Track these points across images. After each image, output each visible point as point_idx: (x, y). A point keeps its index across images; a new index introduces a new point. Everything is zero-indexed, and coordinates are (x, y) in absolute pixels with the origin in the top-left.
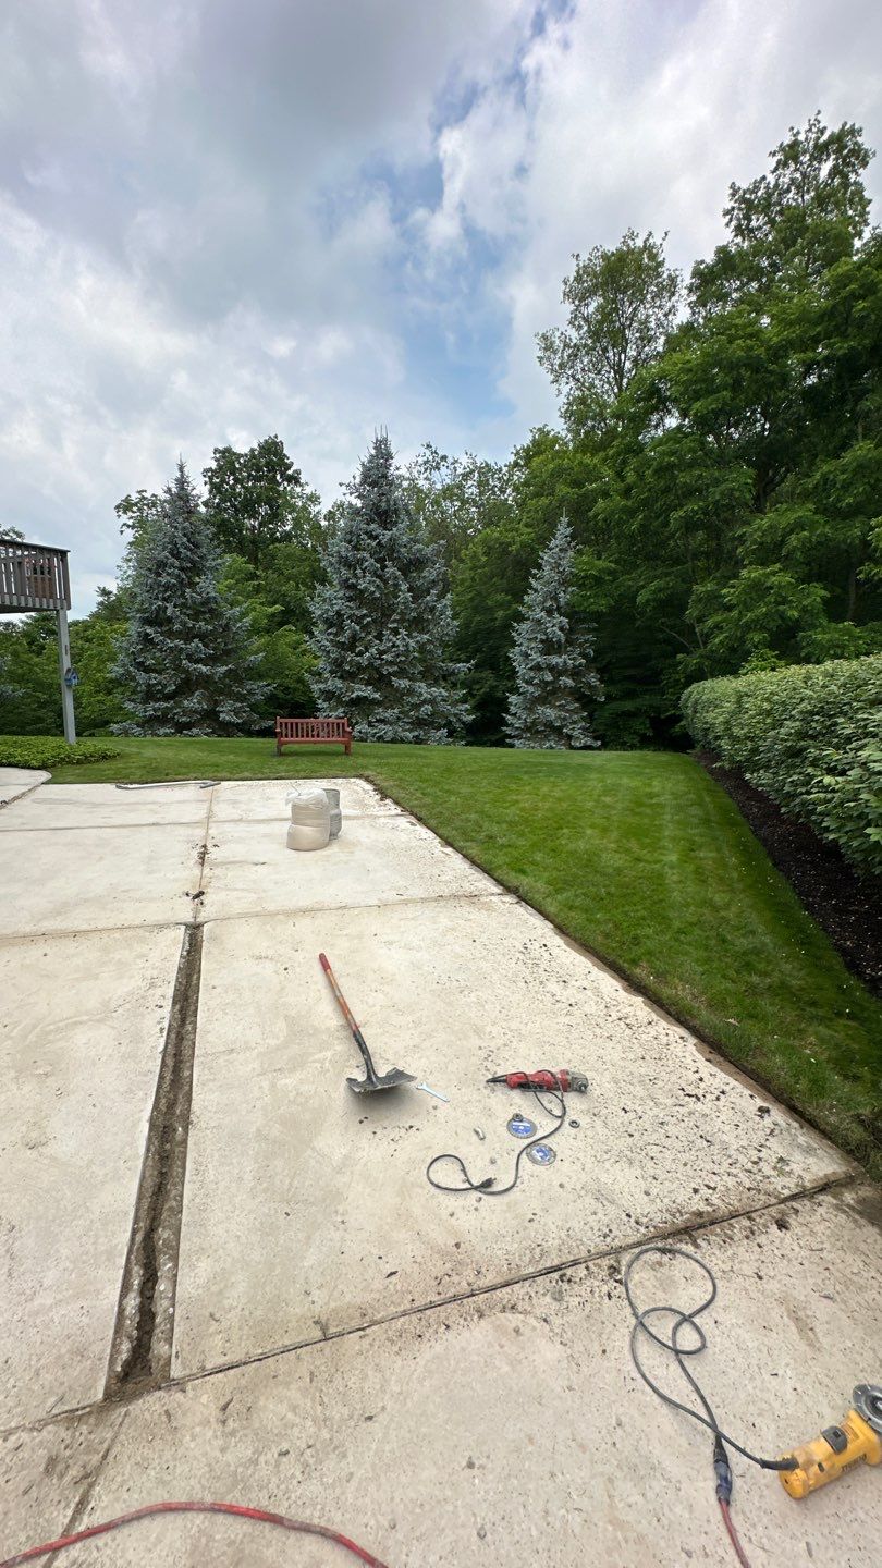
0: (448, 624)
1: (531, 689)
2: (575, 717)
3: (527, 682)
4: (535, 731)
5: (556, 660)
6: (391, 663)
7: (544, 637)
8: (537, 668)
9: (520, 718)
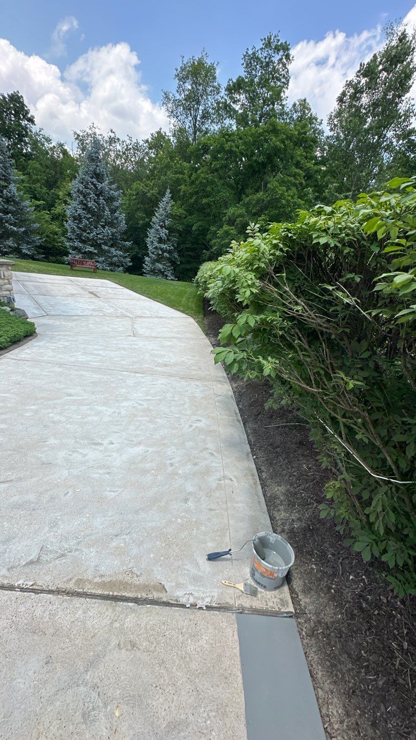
0: (123, 226)
1: (154, 256)
2: (169, 269)
3: (152, 253)
4: (154, 272)
5: (163, 246)
6: (101, 239)
7: (159, 237)
8: (156, 248)
9: (149, 267)
